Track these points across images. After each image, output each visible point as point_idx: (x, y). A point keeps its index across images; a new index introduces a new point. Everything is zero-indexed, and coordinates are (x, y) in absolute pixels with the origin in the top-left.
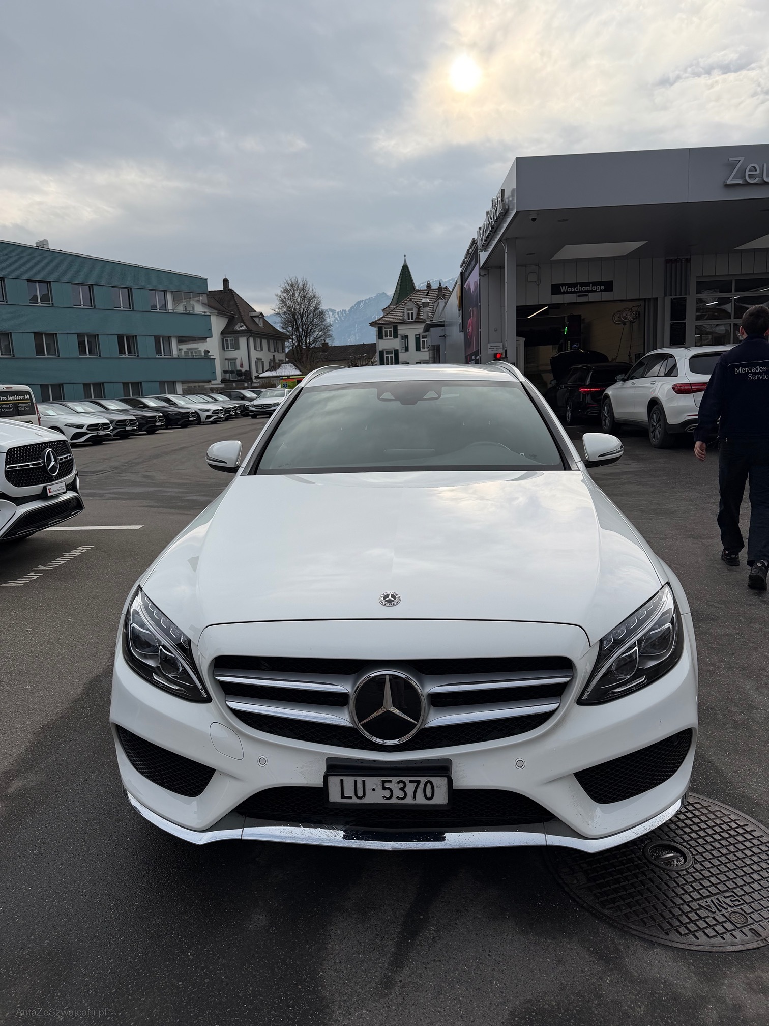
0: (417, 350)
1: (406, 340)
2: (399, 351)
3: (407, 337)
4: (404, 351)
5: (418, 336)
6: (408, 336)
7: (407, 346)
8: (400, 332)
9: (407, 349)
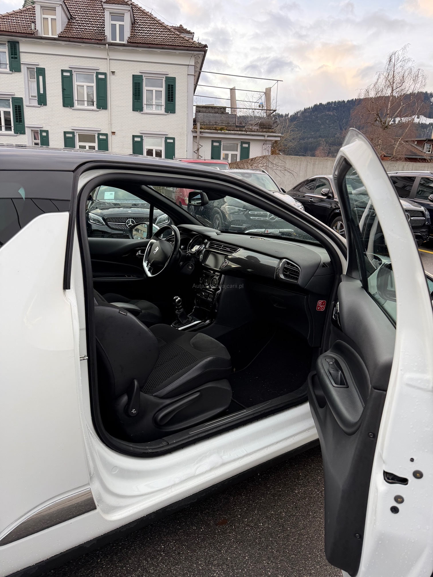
0: (65, 105)
1: (41, 78)
2: (25, 103)
3: (41, 72)
4: (35, 103)
5: (68, 74)
6: (43, 70)
7: (42, 92)
8: (24, 59)
9: (42, 100)
